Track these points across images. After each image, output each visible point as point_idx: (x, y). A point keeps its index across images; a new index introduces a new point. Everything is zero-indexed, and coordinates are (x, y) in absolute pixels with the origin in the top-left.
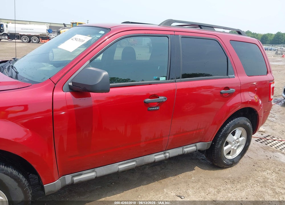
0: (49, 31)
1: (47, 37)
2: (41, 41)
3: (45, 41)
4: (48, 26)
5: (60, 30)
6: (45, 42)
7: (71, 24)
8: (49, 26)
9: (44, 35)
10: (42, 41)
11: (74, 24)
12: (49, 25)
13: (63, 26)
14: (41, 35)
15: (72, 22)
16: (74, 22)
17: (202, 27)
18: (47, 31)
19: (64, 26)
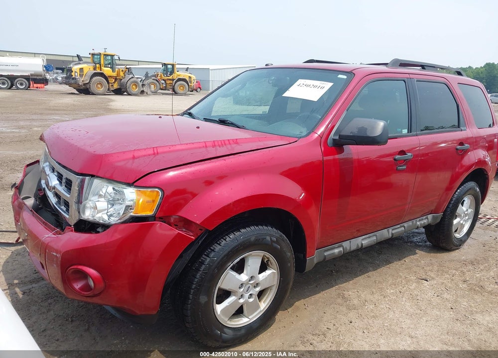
0: (48, 68)
1: (43, 79)
2: (32, 85)
3: (39, 85)
4: (45, 60)
5: (71, 66)
6: (37, 88)
7: (90, 56)
8: (47, 59)
9: (37, 76)
10: (33, 87)
11: (96, 57)
12: (46, 57)
13: (77, 59)
14: (32, 75)
15: (92, 52)
16: (96, 52)
17: (425, 67)
18: (44, 69)
19: (79, 59)
